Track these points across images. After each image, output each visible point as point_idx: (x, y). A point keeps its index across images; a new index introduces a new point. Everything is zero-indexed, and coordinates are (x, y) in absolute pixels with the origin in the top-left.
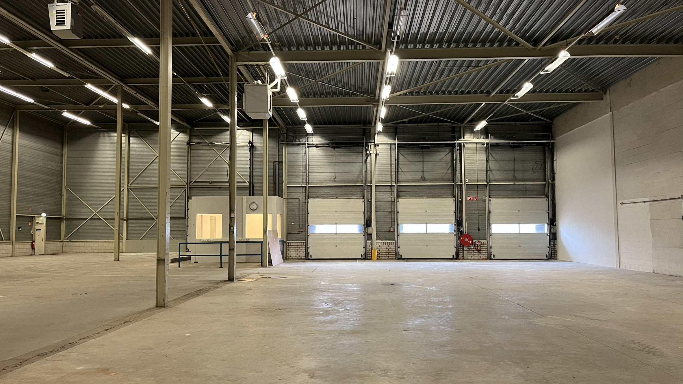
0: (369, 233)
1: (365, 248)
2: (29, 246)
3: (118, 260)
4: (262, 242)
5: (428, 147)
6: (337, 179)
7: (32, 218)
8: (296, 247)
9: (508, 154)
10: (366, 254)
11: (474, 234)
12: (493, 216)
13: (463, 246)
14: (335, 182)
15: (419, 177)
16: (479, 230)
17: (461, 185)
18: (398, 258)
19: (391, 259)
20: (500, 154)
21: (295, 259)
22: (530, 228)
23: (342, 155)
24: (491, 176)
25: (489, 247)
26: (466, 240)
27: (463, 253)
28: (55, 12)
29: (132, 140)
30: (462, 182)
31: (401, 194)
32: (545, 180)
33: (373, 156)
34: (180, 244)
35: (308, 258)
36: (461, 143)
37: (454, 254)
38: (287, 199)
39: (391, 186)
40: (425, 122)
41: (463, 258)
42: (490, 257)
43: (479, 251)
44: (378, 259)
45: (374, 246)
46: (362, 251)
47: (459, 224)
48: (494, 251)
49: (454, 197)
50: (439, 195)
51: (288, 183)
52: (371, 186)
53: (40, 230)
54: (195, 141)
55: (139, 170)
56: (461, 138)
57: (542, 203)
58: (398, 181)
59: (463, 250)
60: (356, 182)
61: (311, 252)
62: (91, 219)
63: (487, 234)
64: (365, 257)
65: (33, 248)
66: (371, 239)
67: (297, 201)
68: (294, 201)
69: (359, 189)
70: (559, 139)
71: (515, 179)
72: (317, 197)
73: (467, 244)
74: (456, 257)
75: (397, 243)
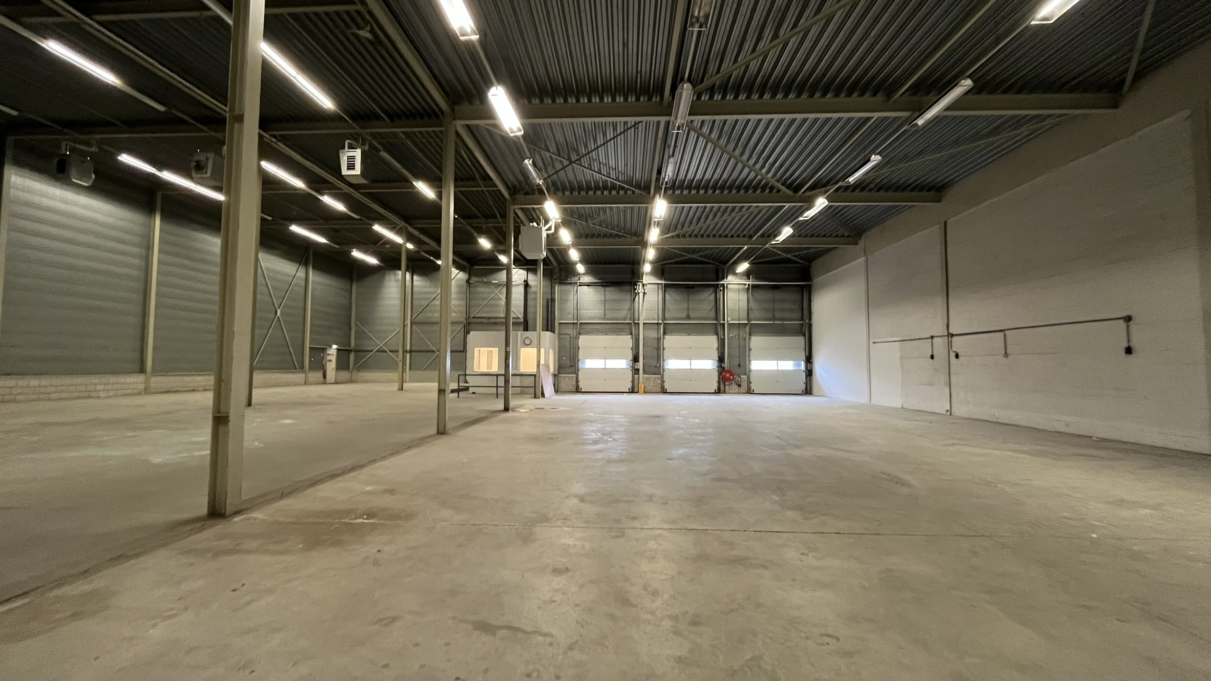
0: (636, 367)
1: (633, 382)
2: (320, 375)
3: (402, 389)
4: (535, 375)
5: (692, 287)
6: (606, 316)
7: (324, 350)
8: (567, 381)
9: (768, 295)
10: (633, 388)
11: (735, 370)
12: (752, 353)
13: (725, 381)
14: (605, 319)
15: (684, 315)
16: (739, 366)
17: (724, 324)
18: (664, 391)
19: (657, 392)
20: (761, 295)
21: (566, 392)
22: (788, 365)
23: (612, 293)
24: (751, 315)
25: (749, 382)
26: (728, 375)
27: (725, 387)
28: (346, 158)
29: (415, 277)
30: (724, 320)
31: (667, 331)
32: (802, 320)
33: (641, 295)
34: (459, 376)
35: (578, 390)
36: (724, 284)
37: (716, 388)
38: (560, 334)
39: (658, 323)
40: (691, 263)
41: (725, 392)
42: (749, 392)
43: (739, 386)
44: (645, 392)
45: (641, 380)
46: (630, 385)
47: (721, 360)
48: (753, 387)
49: (717, 334)
50: (703, 333)
51: (560, 320)
52: (639, 323)
53: (330, 361)
54: (474, 280)
55: (421, 306)
56: (724, 279)
57: (800, 341)
58: (664, 319)
59: (725, 385)
60: (625, 319)
61: (581, 385)
62: (377, 351)
63: (747, 372)
64: (632, 391)
65: (325, 376)
66: (638, 374)
67: (569, 336)
68: (565, 336)
69: (627, 327)
70: (817, 281)
71: (774, 319)
72: (587, 333)
73: (728, 379)
74: (718, 392)
75: (663, 377)
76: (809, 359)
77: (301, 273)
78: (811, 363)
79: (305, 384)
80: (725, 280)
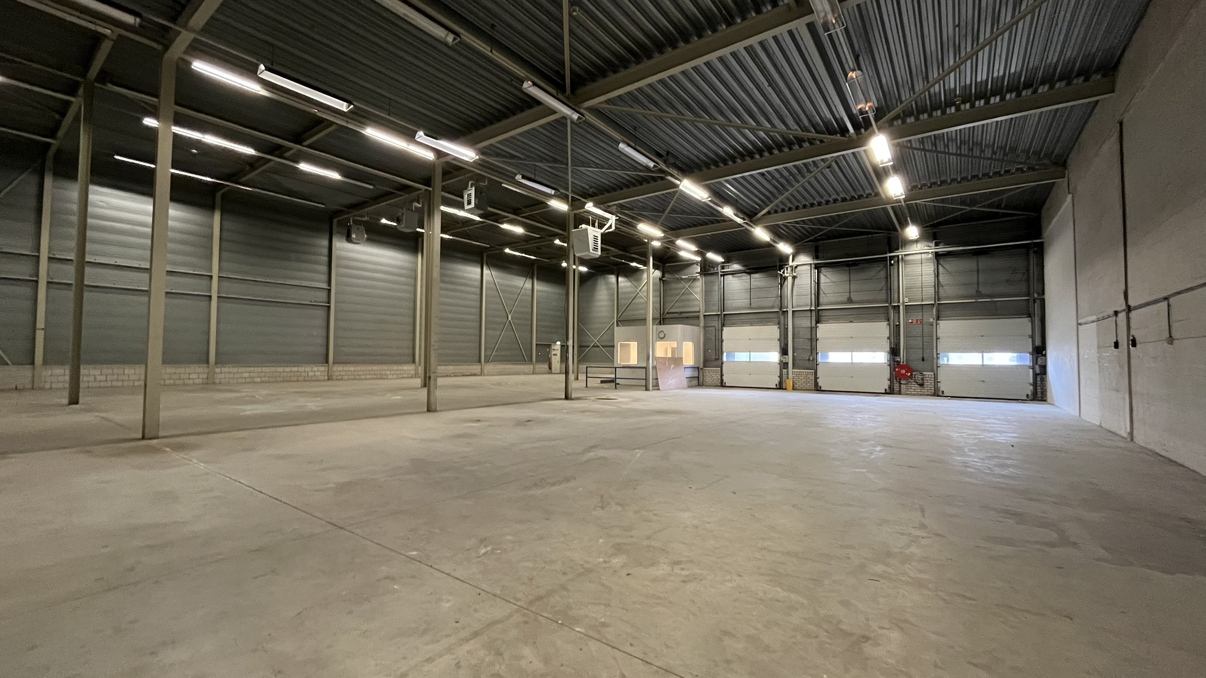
0: (784, 361)
1: (781, 377)
2: (546, 366)
3: (578, 379)
4: (645, 368)
5: (855, 263)
6: (752, 305)
7: (549, 346)
8: (711, 374)
9: (969, 264)
10: (781, 383)
11: (916, 364)
12: (942, 344)
13: (900, 379)
14: (751, 308)
15: (845, 299)
16: (923, 360)
17: (899, 306)
18: (818, 389)
19: (809, 390)
20: (950, 265)
21: (711, 386)
22: (1004, 359)
23: (758, 279)
24: (942, 293)
25: (936, 382)
26: (903, 371)
27: (900, 387)
29: (620, 279)
30: (899, 302)
31: (823, 318)
32: (1028, 294)
33: (790, 279)
34: (587, 367)
35: (722, 385)
36: (898, 256)
37: (887, 388)
38: (705, 327)
39: (811, 310)
41: (900, 393)
42: (937, 393)
43: (922, 385)
44: (794, 389)
45: (791, 375)
46: (777, 381)
47: (894, 352)
48: (942, 387)
49: (888, 320)
50: (870, 319)
51: (705, 312)
52: (787, 311)
53: (556, 355)
54: (668, 277)
56: (898, 249)
57: (1023, 325)
58: (818, 304)
59: (900, 384)
60: (773, 307)
61: (726, 379)
62: (593, 346)
63: (935, 368)
64: (780, 387)
65: (550, 368)
66: (787, 368)
67: (713, 328)
68: (710, 329)
69: (774, 315)
70: (1046, 233)
71: (979, 294)
72: (733, 324)
73: (904, 377)
74: (890, 391)
75: (816, 373)
76: (1039, 351)
77: (528, 285)
78: (1045, 355)
79: (533, 373)
80: (900, 250)
